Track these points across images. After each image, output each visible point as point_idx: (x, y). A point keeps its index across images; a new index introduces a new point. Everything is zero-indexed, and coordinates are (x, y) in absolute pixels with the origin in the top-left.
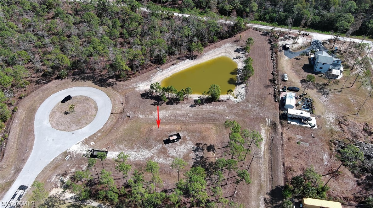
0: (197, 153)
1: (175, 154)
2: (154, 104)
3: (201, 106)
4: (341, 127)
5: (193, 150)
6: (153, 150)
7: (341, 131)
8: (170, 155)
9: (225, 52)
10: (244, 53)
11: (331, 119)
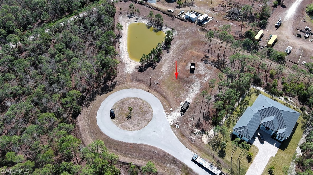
0: (208, 63)
1: (204, 72)
2: (154, 68)
3: (171, 49)
4: (217, 12)
5: (205, 63)
6: (196, 80)
7: (219, 13)
8: (204, 74)
9: (126, 22)
10: (134, 15)
11: (210, 12)
